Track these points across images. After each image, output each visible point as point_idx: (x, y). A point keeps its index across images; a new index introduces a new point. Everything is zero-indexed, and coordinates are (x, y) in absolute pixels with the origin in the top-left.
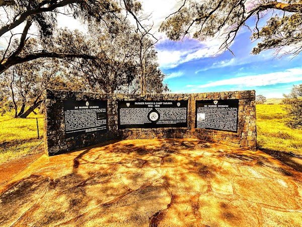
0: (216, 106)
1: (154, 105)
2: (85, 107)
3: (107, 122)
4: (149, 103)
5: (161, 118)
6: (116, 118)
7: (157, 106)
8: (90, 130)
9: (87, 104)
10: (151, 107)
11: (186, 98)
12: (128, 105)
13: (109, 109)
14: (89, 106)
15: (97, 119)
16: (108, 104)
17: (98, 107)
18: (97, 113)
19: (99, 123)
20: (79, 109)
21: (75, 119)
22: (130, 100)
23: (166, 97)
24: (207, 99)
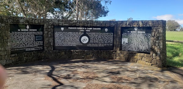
0: (136, 32)
1: (84, 30)
2: (26, 30)
3: (43, 43)
4: (81, 28)
5: (91, 41)
6: (51, 40)
7: (87, 31)
8: (29, 49)
9: (28, 27)
10: (82, 32)
11: (113, 24)
12: (62, 29)
13: (46, 32)
14: (29, 29)
15: (36, 41)
16: (45, 27)
17: (36, 30)
18: (35, 35)
19: (37, 44)
20: (21, 31)
21: (18, 40)
22: (64, 25)
23: (95, 24)
24: (129, 26)
